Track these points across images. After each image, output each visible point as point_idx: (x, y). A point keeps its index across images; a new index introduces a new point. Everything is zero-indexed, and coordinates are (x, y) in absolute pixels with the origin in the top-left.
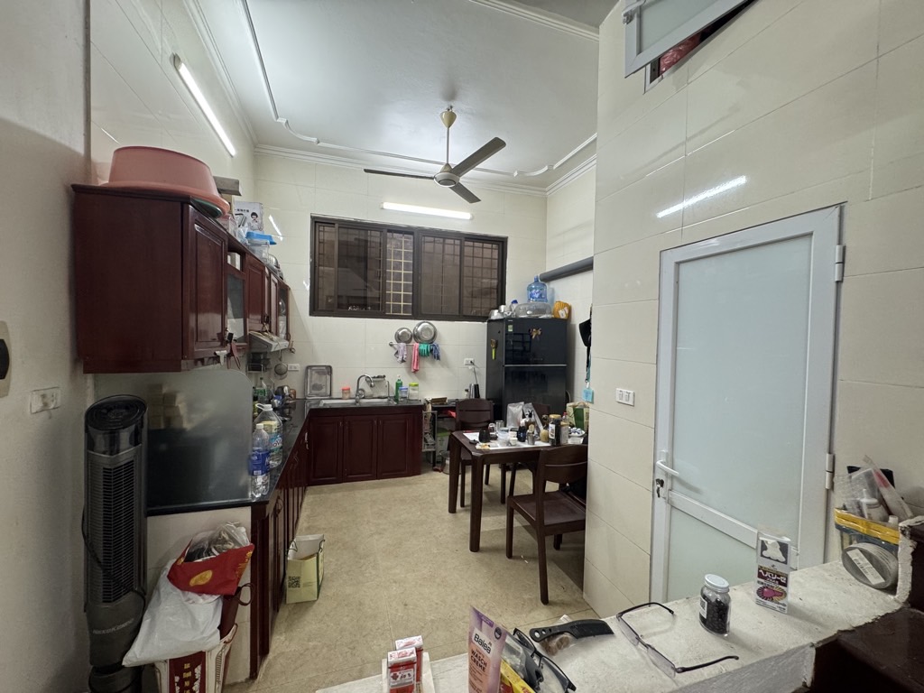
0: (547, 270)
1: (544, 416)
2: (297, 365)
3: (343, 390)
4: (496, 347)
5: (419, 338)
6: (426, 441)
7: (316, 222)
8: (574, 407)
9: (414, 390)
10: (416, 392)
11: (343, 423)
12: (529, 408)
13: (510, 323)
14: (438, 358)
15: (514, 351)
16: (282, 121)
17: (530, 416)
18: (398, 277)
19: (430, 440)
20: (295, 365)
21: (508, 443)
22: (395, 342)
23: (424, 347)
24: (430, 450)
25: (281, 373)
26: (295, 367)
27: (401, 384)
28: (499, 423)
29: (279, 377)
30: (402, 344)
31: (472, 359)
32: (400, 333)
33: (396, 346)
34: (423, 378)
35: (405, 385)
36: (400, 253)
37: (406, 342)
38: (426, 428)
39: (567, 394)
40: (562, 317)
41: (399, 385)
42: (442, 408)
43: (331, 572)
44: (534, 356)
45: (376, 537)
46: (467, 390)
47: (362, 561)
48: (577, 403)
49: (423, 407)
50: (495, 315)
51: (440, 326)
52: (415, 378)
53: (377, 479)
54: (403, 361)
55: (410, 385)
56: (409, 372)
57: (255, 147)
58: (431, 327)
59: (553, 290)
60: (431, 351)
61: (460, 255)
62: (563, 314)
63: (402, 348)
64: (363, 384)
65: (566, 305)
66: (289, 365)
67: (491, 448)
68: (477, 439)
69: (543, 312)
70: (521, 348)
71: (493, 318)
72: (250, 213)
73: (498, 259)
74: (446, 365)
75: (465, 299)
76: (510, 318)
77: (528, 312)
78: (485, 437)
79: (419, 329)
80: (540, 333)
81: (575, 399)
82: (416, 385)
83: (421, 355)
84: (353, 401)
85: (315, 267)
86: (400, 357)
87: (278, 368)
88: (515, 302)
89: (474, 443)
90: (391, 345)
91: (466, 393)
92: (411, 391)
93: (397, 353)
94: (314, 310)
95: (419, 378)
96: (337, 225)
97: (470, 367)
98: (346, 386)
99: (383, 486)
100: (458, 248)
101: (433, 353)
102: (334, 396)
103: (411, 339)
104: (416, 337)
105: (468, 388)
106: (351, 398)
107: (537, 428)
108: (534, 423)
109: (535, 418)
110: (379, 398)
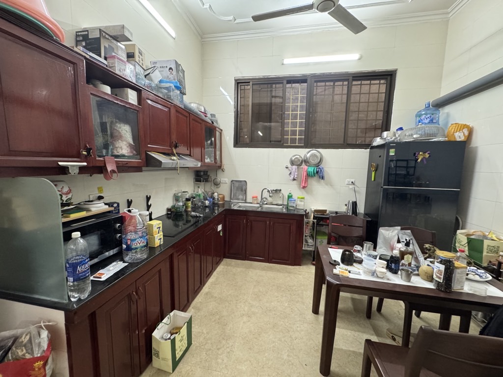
0: (441, 95)
1: (427, 246)
2: (226, 179)
3: (253, 197)
4: (376, 170)
5: (308, 162)
6: (307, 242)
7: (238, 83)
8: (468, 235)
9: (301, 201)
10: (303, 203)
11: (247, 221)
12: (407, 235)
13: (392, 147)
14: (323, 178)
15: (396, 174)
16: (207, 6)
17: (407, 244)
18: (295, 117)
19: (310, 241)
20: (225, 179)
21: (373, 273)
22: (289, 166)
23: (311, 169)
24: (309, 249)
25: (217, 184)
26: (225, 181)
27: (292, 196)
28: (368, 245)
29: (216, 186)
30: (295, 167)
31: (353, 180)
32: (293, 158)
33: (290, 168)
34: (310, 193)
35: (295, 197)
36: (297, 99)
37: (298, 165)
38: (307, 232)
39: (457, 219)
40: (458, 139)
41: (290, 197)
42: (321, 218)
43: (198, 344)
44: (418, 179)
45: (245, 319)
46: (346, 205)
47: (224, 342)
48: (471, 231)
49: (307, 215)
50: (378, 141)
51: (326, 153)
52: (304, 193)
53: (268, 262)
54: (294, 180)
55: (298, 198)
56: (299, 187)
57: (202, 38)
58: (318, 154)
59: (448, 115)
60: (317, 172)
61: (348, 94)
62: (460, 136)
63: (294, 170)
64: (266, 194)
65: (465, 126)
66: (222, 179)
67: (351, 276)
68: (339, 259)
69: (435, 135)
70: (404, 172)
71: (375, 144)
72: (168, 68)
73: (386, 93)
74: (330, 184)
75: (350, 130)
76: (393, 142)
77: (415, 136)
78: (348, 259)
79: (308, 155)
80: (427, 155)
81: (468, 225)
82: (303, 198)
83: (309, 175)
84: (258, 205)
85: (237, 114)
86: (292, 177)
87: (215, 180)
88: (401, 129)
89: (334, 264)
90: (287, 168)
91: (346, 207)
92: (299, 202)
93: (290, 173)
94: (237, 144)
95: (307, 193)
96: (251, 83)
97: (351, 187)
98: (255, 195)
99: (271, 269)
100: (345, 88)
101: (319, 174)
102: (248, 200)
103: (302, 162)
104: (306, 161)
105: (347, 203)
106: (258, 204)
107: (416, 259)
108: (411, 253)
109: (415, 247)
110: (276, 205)
